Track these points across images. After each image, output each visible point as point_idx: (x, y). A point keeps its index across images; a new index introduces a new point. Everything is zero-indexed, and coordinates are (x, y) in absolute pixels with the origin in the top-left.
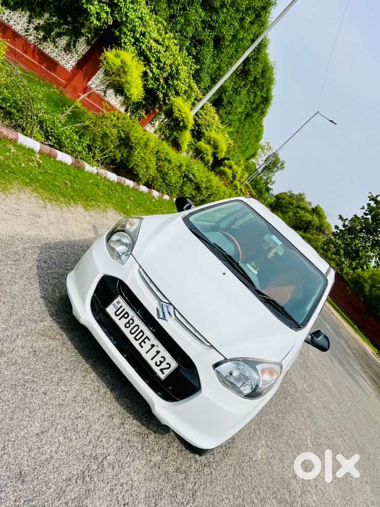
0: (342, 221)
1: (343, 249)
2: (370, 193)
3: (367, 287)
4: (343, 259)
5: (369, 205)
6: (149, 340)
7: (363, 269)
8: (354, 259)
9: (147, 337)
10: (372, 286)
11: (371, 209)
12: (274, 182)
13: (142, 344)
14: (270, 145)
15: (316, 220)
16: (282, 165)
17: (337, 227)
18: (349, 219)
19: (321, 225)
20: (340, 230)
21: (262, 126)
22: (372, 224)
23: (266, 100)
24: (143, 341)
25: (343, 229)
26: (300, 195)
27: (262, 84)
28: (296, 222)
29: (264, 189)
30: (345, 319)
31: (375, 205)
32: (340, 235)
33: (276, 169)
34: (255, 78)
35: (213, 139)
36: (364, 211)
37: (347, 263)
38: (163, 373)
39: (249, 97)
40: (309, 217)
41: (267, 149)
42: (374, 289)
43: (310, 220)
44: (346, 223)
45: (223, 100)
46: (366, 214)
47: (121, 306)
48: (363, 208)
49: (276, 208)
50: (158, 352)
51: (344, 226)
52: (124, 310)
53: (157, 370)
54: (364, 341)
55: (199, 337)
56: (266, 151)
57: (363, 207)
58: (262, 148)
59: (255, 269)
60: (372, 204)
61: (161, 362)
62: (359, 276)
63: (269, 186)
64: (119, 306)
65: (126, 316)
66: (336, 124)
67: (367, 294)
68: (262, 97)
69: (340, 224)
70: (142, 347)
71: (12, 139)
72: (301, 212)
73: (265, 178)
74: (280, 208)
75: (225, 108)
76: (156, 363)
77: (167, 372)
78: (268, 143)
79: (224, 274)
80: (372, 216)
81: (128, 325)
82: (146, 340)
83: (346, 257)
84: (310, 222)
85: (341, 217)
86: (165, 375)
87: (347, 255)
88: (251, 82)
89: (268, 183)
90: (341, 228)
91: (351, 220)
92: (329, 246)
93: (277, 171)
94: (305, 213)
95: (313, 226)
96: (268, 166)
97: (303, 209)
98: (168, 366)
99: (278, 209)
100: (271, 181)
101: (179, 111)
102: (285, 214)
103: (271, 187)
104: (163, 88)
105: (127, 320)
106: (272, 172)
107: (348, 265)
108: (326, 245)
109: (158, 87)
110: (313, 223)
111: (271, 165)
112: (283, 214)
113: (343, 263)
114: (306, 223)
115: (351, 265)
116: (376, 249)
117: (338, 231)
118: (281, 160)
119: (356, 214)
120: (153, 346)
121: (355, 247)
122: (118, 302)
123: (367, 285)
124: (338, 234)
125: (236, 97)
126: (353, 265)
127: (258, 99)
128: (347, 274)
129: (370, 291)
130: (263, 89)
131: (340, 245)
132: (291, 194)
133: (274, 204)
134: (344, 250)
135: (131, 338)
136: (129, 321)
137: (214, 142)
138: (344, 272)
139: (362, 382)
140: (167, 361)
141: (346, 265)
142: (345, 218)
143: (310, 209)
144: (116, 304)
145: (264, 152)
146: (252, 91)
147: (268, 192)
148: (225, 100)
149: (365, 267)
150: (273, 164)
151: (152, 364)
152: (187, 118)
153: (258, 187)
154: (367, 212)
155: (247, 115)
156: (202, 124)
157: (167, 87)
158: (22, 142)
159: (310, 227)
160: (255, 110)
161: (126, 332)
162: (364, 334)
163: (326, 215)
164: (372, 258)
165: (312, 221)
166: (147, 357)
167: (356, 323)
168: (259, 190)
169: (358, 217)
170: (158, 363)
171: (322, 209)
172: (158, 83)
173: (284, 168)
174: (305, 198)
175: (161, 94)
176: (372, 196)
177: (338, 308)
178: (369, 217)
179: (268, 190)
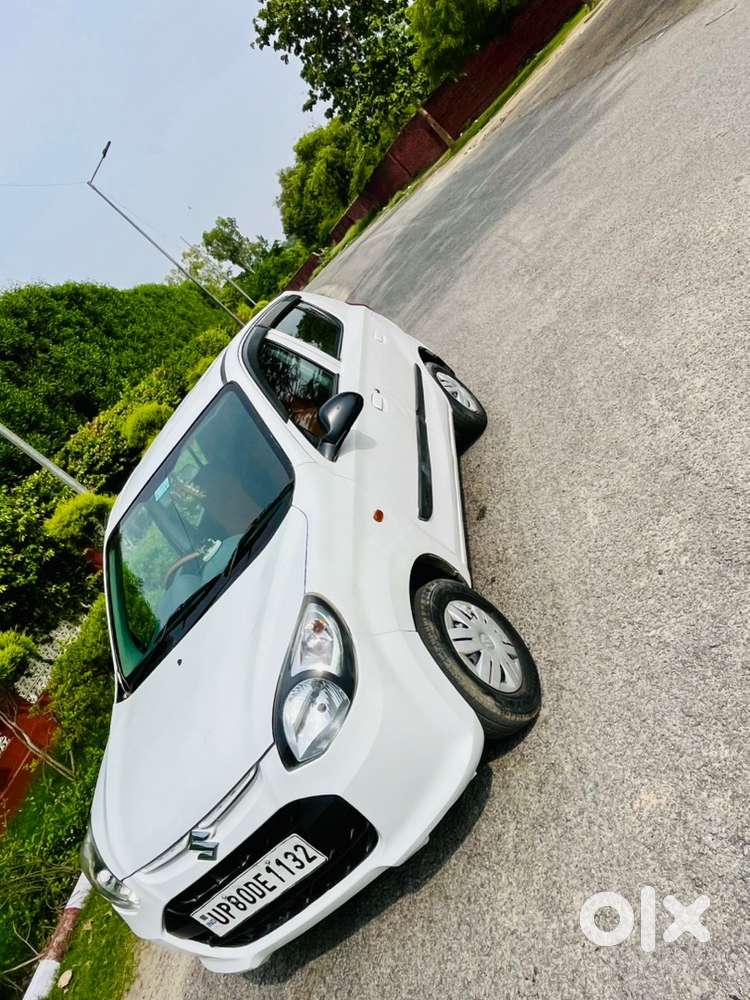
0: (314, 103)
1: (373, 99)
2: (252, 45)
3: (448, 42)
4: (394, 96)
5: (277, 46)
6: (259, 875)
7: (412, 51)
8: (393, 71)
9: (256, 878)
10: (447, 31)
11: (287, 41)
12: (261, 239)
13: (270, 887)
14: (188, 251)
15: (324, 152)
16: (226, 225)
17: (329, 114)
18: (309, 87)
19: (335, 139)
20: (335, 107)
21: (136, 292)
22: (317, 34)
23: (75, 296)
24: (264, 884)
25: (332, 97)
26: (283, 180)
27: (40, 312)
28: (332, 194)
29: (277, 258)
30: (522, 82)
31: (277, 33)
32: (345, 103)
33: (234, 236)
34: (30, 329)
35: (134, 431)
36: (292, 56)
37: (401, 87)
38: (314, 858)
39: (69, 337)
40: (319, 168)
41: (197, 257)
42: (451, 25)
43: (325, 165)
44: (319, 93)
45: (76, 394)
46: (298, 50)
47: (209, 914)
48: (285, 58)
49: (310, 233)
50: (279, 863)
51: (326, 97)
52: (214, 910)
53: (310, 868)
54: (562, 40)
55: (242, 787)
56: (201, 260)
57: (282, 58)
58: (195, 268)
59: (211, 545)
60: (274, 38)
61: (295, 859)
62: (425, 62)
63: (269, 249)
64: (210, 918)
65: (225, 907)
66: (109, 143)
67: (463, 41)
68: (68, 307)
69: (323, 106)
70: (274, 887)
71: (74, 922)
72: (311, 183)
73: (254, 258)
74: (309, 224)
75: (94, 387)
76: (297, 867)
77: (312, 852)
78: (185, 255)
79: (180, 662)
80: (300, 36)
81: (241, 906)
82: (261, 879)
83: (390, 89)
84: (330, 166)
85: (308, 107)
86: (317, 855)
87: (384, 87)
88: (37, 336)
89: (264, 251)
90: (329, 104)
91: (312, 84)
92: (369, 130)
93: (237, 234)
94: (311, 177)
95: (336, 156)
96: (229, 254)
97: (303, 180)
98: (299, 849)
99: (312, 230)
100: (259, 245)
101: (68, 525)
102: (323, 214)
103: (272, 244)
104: (35, 551)
105: (232, 907)
106: (241, 244)
107: (405, 84)
108: (366, 137)
109: (35, 561)
110: (331, 158)
111: (226, 247)
112: (322, 219)
113: (401, 95)
114: (331, 173)
115: (404, 79)
116: (370, 23)
117: (338, 108)
118: (215, 226)
119: (300, 73)
120: (269, 870)
121: (367, 70)
122: (203, 917)
123: (444, 42)
124: (344, 109)
125: (69, 368)
126: (405, 73)
127: (76, 315)
128: (425, 85)
129: (455, 35)
130: (51, 309)
131: (365, 105)
132: (282, 201)
133: (304, 237)
134: (376, 94)
135: (261, 903)
136: (233, 903)
137: (140, 430)
138: (421, 92)
139: (613, 87)
140: (293, 851)
141: (406, 88)
142: (309, 98)
143: (305, 166)
144: (208, 921)
145: (202, 263)
146: (56, 331)
147: (282, 249)
148: (76, 389)
149: (410, 44)
150: (224, 242)
151: (301, 874)
152: (81, 509)
153: (273, 272)
154: (293, 49)
155: (109, 333)
156: (112, 450)
157: (34, 543)
158: (82, 900)
159: (338, 164)
160: (96, 318)
161: (252, 909)
162: (554, 35)
163: (313, 130)
164: (390, 31)
165: (327, 159)
166: (291, 881)
167: (530, 54)
168: (279, 270)
169: (305, 68)
170: (299, 864)
171: (301, 140)
172: (27, 561)
173: (232, 221)
174: (288, 168)
175: (47, 554)
176: (258, 41)
177: (501, 96)
178: (302, 42)
179: (277, 250)
